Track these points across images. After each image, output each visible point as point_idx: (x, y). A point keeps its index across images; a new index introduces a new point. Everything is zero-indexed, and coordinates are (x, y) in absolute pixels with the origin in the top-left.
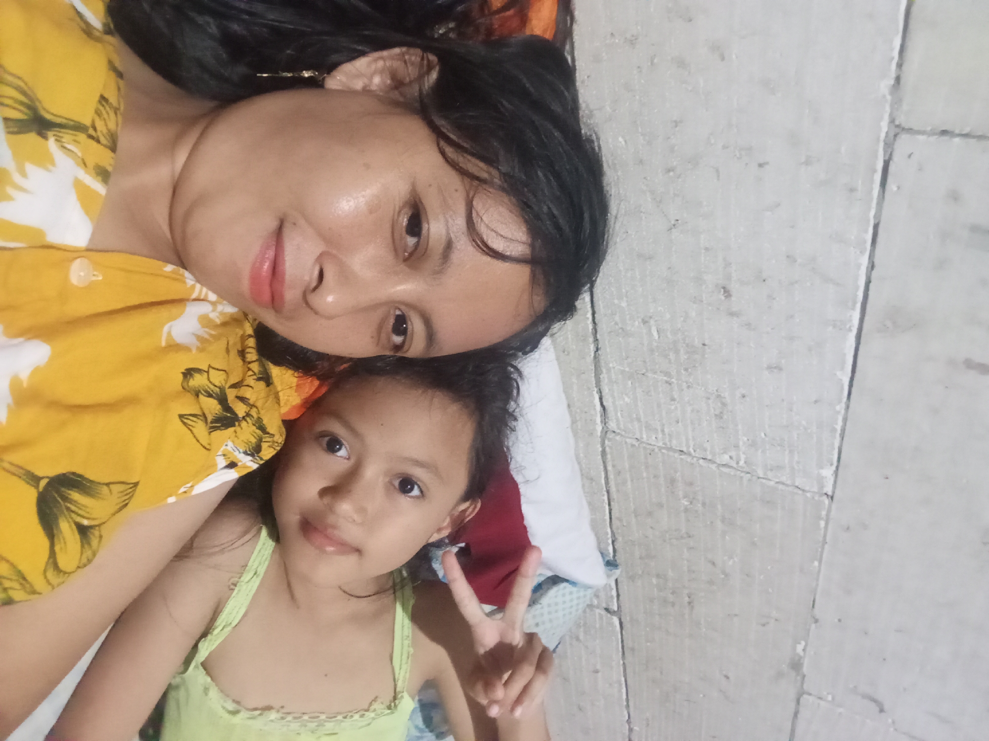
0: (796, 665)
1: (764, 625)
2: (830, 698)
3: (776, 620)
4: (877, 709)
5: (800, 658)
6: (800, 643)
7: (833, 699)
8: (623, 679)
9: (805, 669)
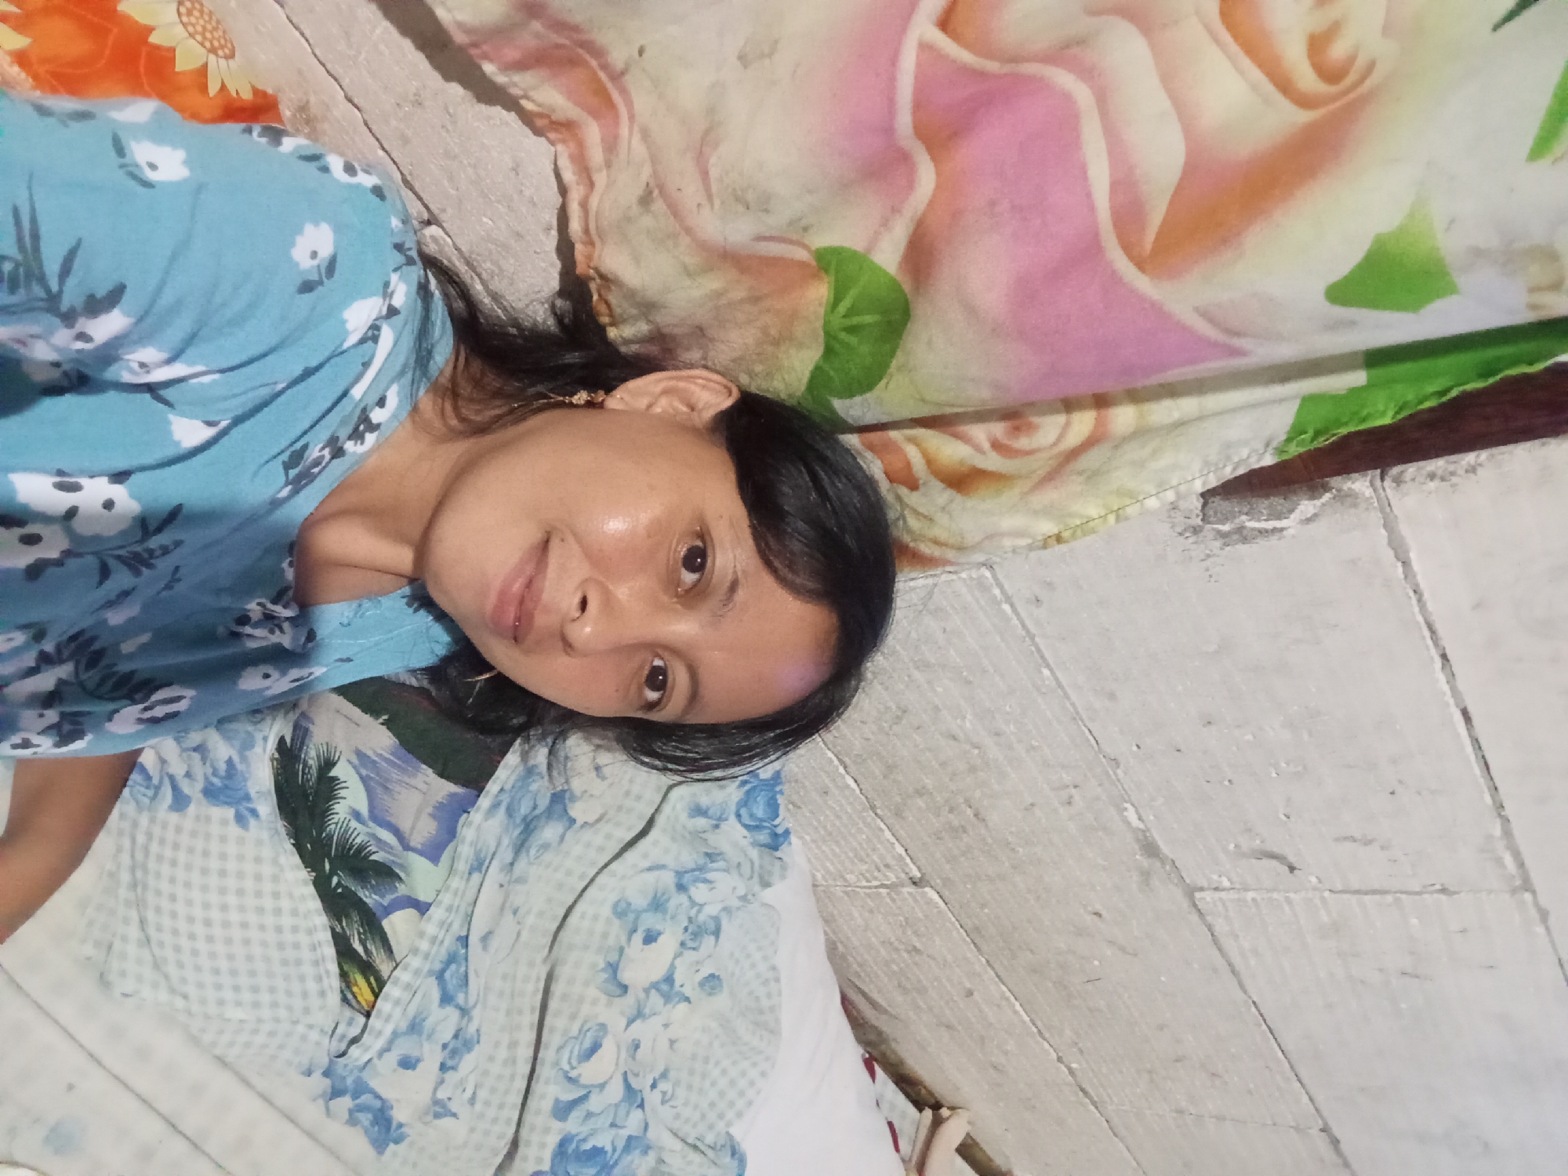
8: (1004, 988)
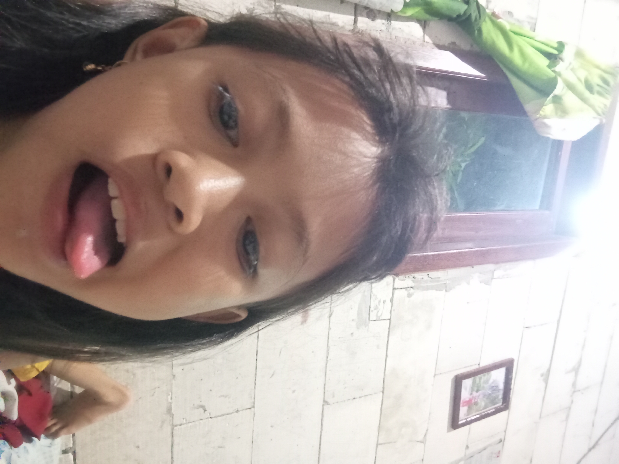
0: (169, 411)
1: (153, 395)
2: (185, 422)
3: (159, 387)
4: (203, 411)
5: (171, 403)
6: (169, 395)
7: (186, 421)
9: (173, 411)
